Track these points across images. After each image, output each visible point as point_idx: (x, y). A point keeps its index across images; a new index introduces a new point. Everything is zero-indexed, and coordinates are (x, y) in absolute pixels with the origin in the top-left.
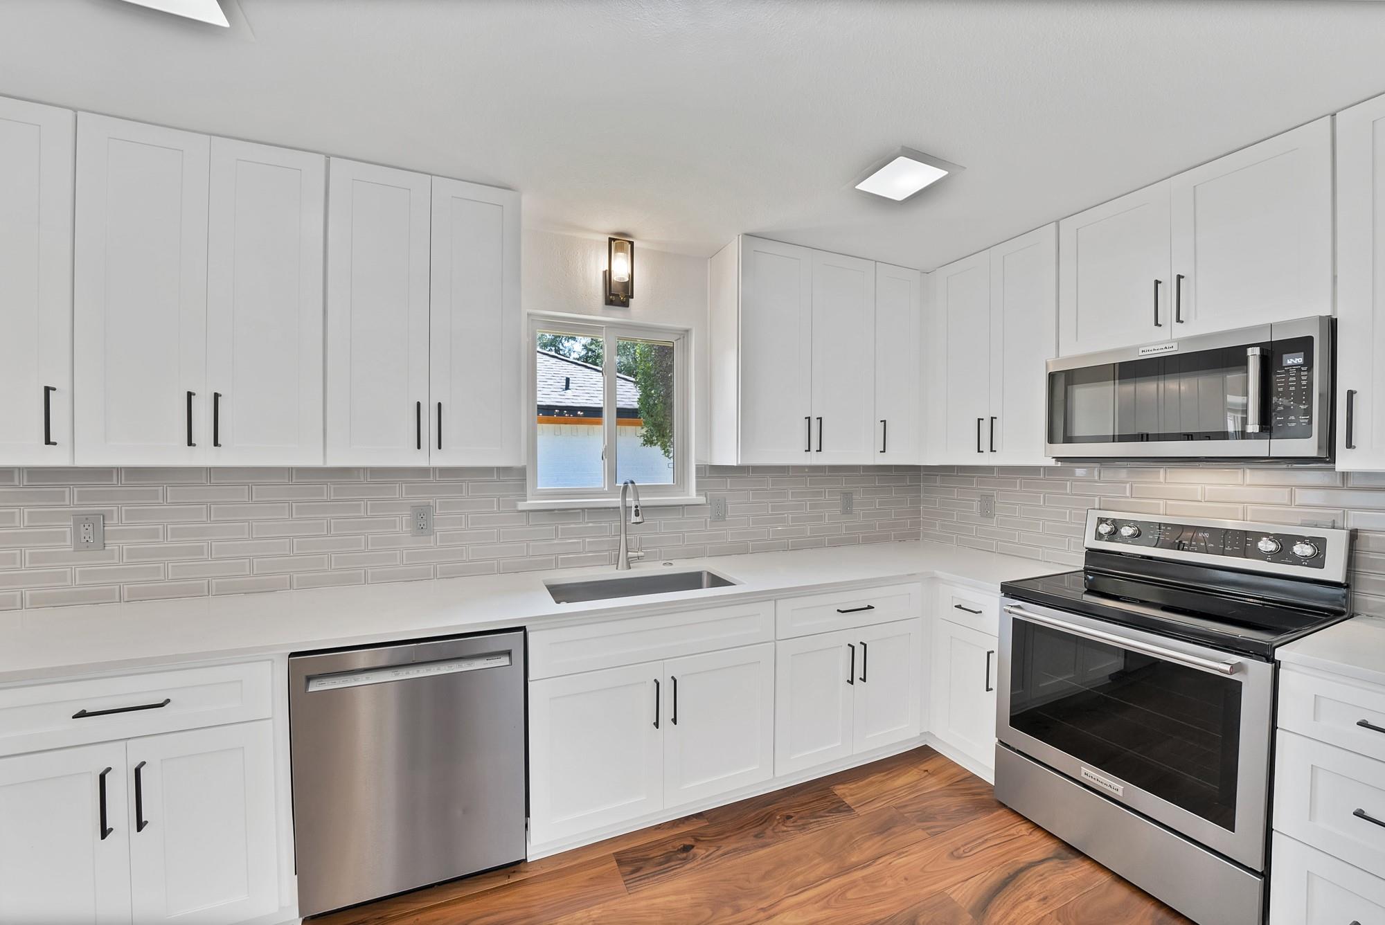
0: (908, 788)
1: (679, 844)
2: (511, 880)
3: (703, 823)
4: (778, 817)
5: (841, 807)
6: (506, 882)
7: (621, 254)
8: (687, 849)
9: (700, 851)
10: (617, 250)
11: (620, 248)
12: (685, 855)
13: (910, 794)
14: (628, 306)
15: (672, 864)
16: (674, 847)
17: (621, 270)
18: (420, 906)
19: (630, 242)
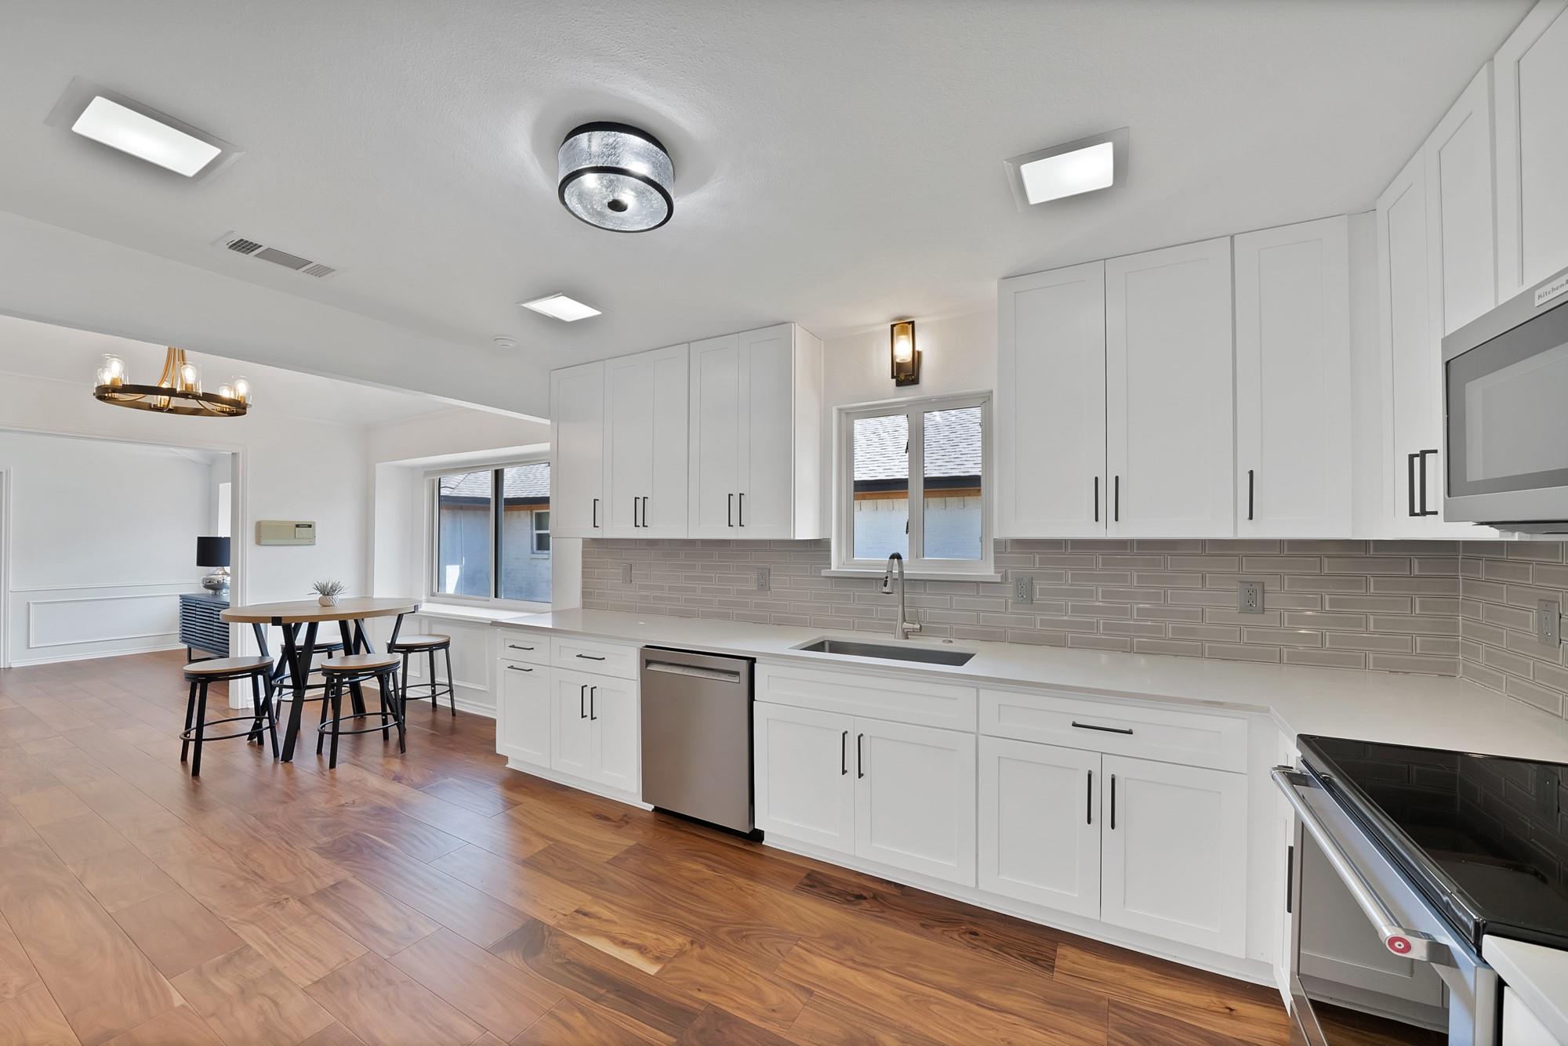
0: (1163, 1002)
1: (857, 892)
2: (744, 847)
3: (895, 892)
4: (963, 927)
5: (1047, 963)
6: (741, 846)
7: (903, 337)
8: (860, 897)
9: (865, 905)
10: (898, 335)
11: (903, 332)
12: (853, 899)
13: (1156, 1007)
14: (918, 383)
15: (838, 898)
16: (852, 891)
17: (903, 351)
18: (696, 832)
19: (909, 323)
